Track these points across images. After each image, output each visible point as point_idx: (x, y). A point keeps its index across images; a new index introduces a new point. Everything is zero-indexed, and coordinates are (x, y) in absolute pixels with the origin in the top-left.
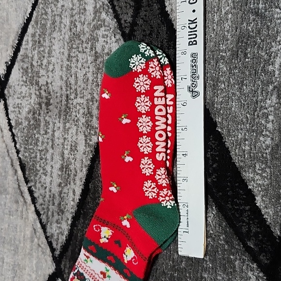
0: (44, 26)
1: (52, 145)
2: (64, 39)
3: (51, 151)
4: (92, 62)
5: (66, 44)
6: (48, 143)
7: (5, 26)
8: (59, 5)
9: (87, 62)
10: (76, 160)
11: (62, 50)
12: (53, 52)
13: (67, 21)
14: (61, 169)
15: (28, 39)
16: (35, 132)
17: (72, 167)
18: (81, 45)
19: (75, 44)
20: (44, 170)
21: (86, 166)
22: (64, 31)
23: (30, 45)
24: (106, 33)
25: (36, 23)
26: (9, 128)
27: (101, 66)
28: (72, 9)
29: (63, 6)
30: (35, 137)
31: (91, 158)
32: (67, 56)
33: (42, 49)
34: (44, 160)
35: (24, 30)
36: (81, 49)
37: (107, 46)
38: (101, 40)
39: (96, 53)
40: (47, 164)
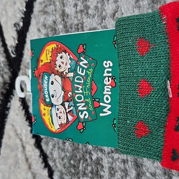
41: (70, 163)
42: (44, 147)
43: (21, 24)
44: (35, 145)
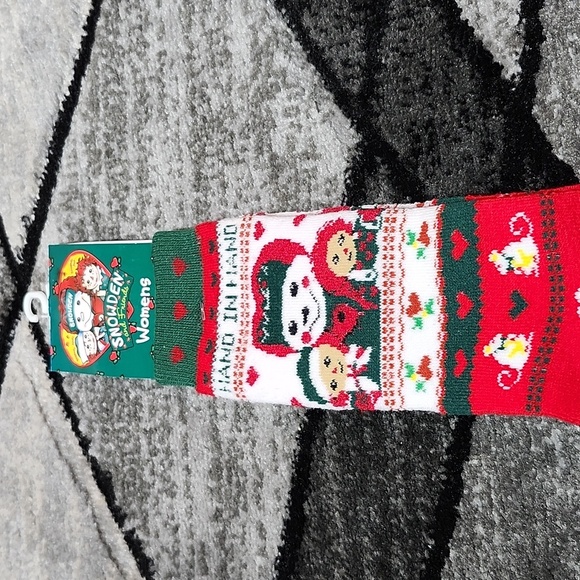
0: (118, 110)
1: (181, 412)
2: (177, 135)
3: (179, 428)
4: (266, 183)
5: (184, 147)
6: (168, 409)
7: (9, 127)
8: (152, 53)
9: (250, 185)
10: (254, 443)
11: (176, 166)
12: (152, 173)
13: (179, 89)
14: (215, 471)
15: (74, 151)
16: (127, 384)
17: (246, 463)
18: (227, 145)
19: (212, 144)
20: (165, 480)
21: (286, 456)
22: (173, 116)
23: (84, 164)
24: (294, 103)
25: (94, 105)
26: (51, 382)
27: (292, 188)
28: (189, 57)
29: (162, 54)
30: (128, 397)
31: (298, 432)
32: (192, 178)
33: (119, 169)
34: (162, 456)
35: (62, 128)
36: (229, 155)
37: (301, 136)
38: (282, 122)
39: (273, 157)
40: (171, 464)
41: (101, 406)
42: (66, 388)
43: (33, 217)
44: (52, 388)
